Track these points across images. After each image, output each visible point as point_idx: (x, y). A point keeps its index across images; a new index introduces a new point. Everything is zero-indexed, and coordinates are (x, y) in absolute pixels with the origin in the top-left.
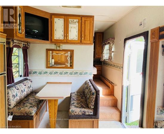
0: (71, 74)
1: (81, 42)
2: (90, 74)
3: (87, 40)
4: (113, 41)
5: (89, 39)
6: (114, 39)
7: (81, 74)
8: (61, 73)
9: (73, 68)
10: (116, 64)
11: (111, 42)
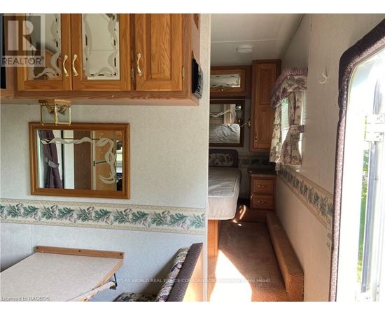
0: (121, 218)
1: (135, 89)
2: (197, 222)
3: (160, 79)
4: (299, 81)
5: (167, 74)
6: (305, 71)
7: (159, 220)
8: (84, 216)
9: (125, 196)
10: (310, 182)
11: (290, 85)
